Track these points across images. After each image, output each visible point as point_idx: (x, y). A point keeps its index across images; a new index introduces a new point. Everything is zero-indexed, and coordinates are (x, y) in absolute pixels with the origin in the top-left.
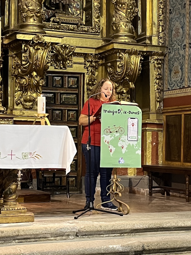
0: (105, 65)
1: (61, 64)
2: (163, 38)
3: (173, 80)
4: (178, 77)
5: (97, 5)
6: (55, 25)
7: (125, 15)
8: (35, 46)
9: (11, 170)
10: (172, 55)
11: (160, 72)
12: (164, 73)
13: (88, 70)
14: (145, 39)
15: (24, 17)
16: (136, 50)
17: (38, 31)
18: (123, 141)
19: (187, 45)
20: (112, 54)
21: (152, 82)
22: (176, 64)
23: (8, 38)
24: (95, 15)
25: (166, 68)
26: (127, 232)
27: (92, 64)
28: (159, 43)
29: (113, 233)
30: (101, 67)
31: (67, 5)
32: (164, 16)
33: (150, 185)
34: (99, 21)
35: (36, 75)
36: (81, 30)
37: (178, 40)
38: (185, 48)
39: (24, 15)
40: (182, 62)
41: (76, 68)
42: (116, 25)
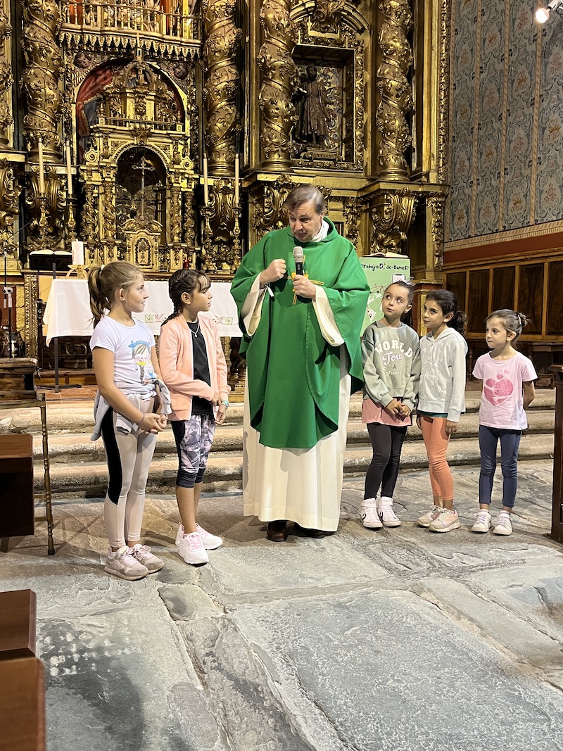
0: (369, 211)
2: (444, 174)
3: (456, 227)
4: (463, 223)
5: (359, 135)
6: (306, 162)
7: (395, 146)
8: (280, 188)
10: (455, 195)
11: (440, 218)
12: (445, 219)
13: (347, 218)
14: (420, 176)
15: (267, 153)
16: (409, 191)
17: (284, 169)
19: (475, 182)
20: (379, 196)
21: (429, 231)
22: (460, 207)
23: (248, 179)
24: (357, 147)
25: (448, 213)
27: (353, 210)
28: (439, 181)
30: (364, 214)
31: (323, 136)
32: (445, 146)
34: (362, 155)
35: (282, 224)
36: (340, 167)
37: (463, 176)
38: (472, 186)
39: (266, 150)
40: (467, 205)
41: (333, 216)
42: (383, 158)
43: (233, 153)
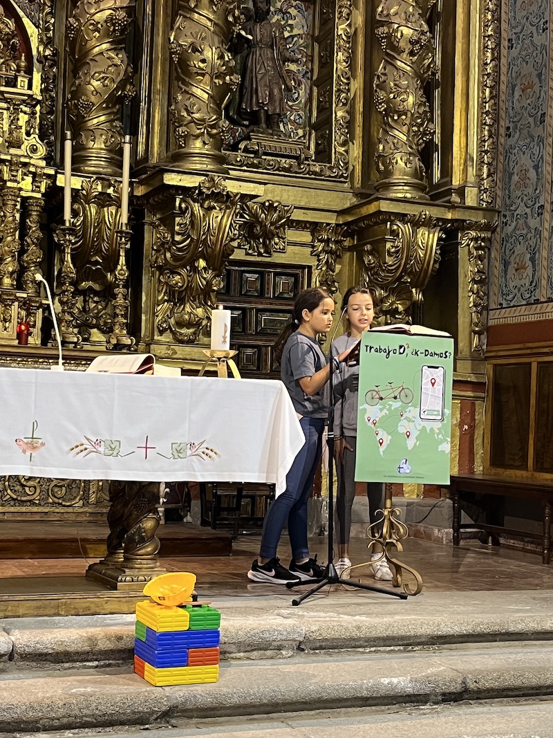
0: (358, 250)
1: (261, 246)
2: (491, 190)
3: (511, 284)
4: (524, 277)
5: (342, 117)
6: (248, 157)
7: (405, 138)
8: (204, 200)
9: (143, 484)
10: (509, 229)
11: (482, 266)
12: (490, 269)
13: (319, 260)
14: (449, 192)
15: (182, 137)
16: (431, 217)
17: (212, 167)
18: (409, 420)
19: (548, 206)
20: (376, 224)
21: (463, 288)
22: (519, 249)
23: (144, 182)
24: (338, 138)
25: (496, 259)
26: (422, 642)
27: (328, 245)
28: (482, 202)
29: (388, 643)
30: (348, 254)
31: (277, 117)
32: (493, 143)
33: (456, 520)
34: (347, 151)
35: (205, 265)
36: (308, 169)
37: (526, 195)
38: (542, 214)
39: (180, 132)
40: (533, 246)
41: (292, 255)
42: (386, 160)
43: (120, 134)
